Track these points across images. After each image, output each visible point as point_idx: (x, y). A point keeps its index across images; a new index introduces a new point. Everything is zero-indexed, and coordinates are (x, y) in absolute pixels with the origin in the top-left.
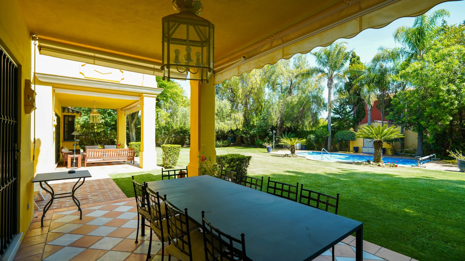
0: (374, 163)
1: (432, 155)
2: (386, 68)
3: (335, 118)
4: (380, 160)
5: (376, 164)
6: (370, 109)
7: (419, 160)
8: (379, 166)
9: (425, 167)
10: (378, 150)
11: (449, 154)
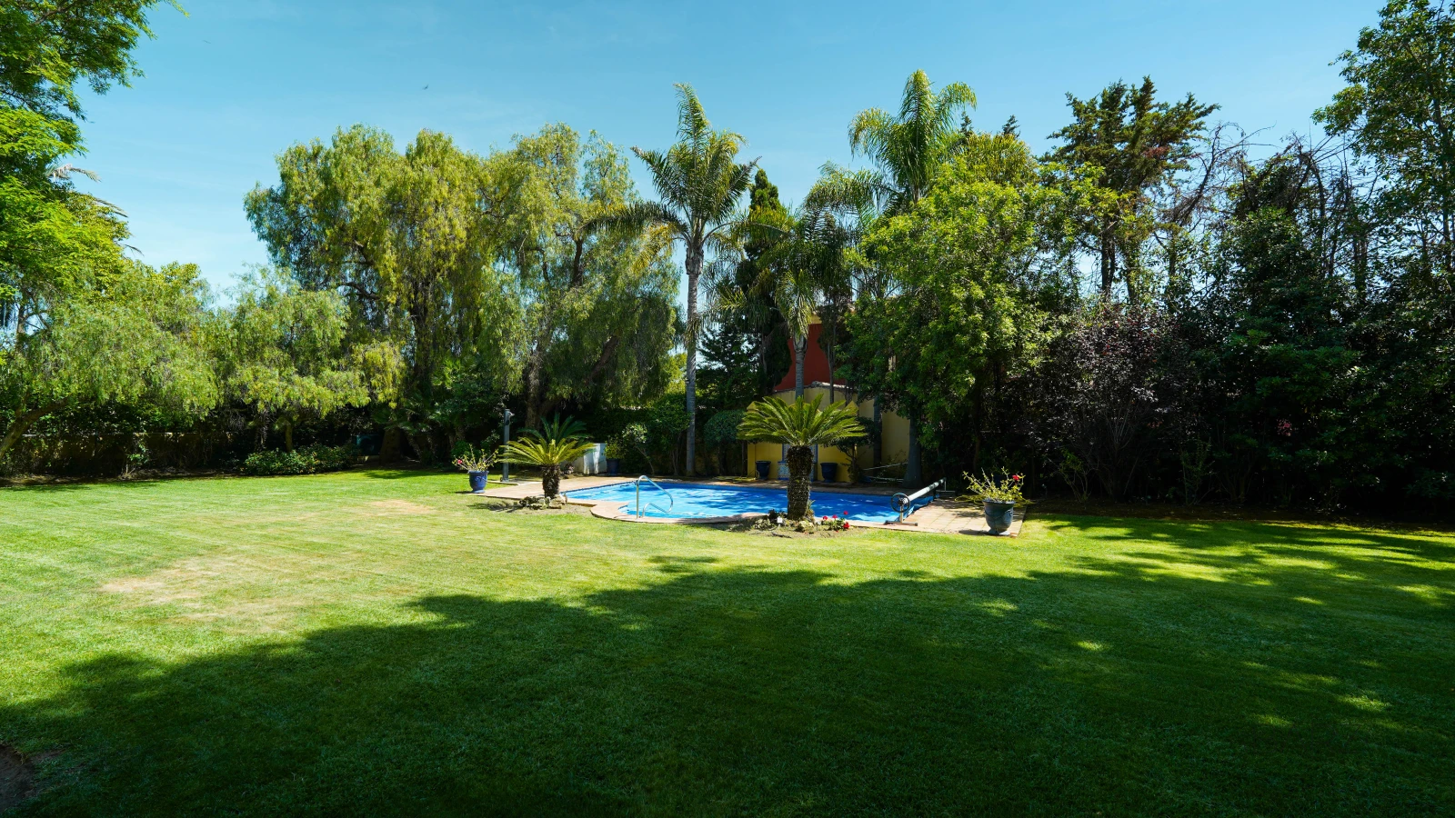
0: (788, 522)
1: (937, 484)
2: (841, 229)
3: (712, 371)
4: (804, 509)
5: (792, 525)
6: (801, 346)
7: (902, 503)
8: (800, 529)
9: (916, 525)
10: (800, 479)
11: (968, 482)
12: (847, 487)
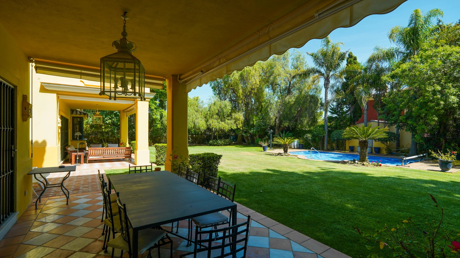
2: (382, 68)
3: (332, 117)
6: (366, 108)
12: (384, 155)
